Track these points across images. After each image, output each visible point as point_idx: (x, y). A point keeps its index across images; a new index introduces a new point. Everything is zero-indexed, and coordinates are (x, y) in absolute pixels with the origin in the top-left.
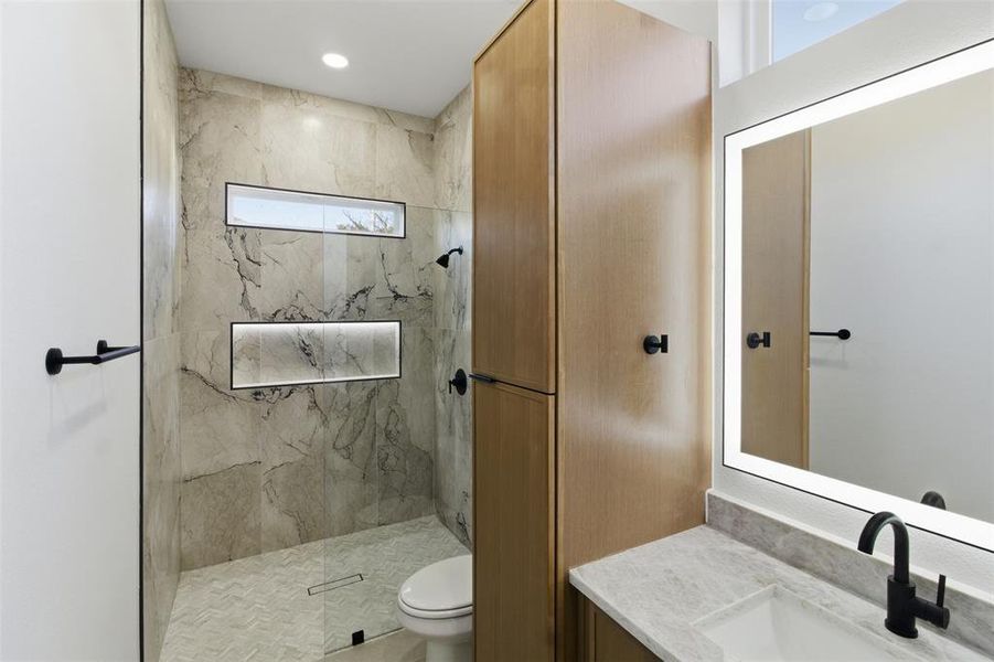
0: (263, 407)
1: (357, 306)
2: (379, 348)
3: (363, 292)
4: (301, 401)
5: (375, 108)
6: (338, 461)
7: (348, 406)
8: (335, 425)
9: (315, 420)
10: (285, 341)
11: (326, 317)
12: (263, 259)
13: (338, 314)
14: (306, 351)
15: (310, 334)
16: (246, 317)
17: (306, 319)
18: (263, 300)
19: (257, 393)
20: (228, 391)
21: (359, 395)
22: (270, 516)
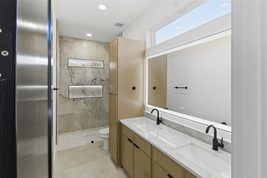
0: (75, 102)
1: (94, 82)
2: (98, 90)
3: (95, 79)
4: (82, 101)
5: (97, 42)
6: (90, 114)
7: (92, 102)
8: (89, 106)
9: (85, 105)
10: (79, 89)
11: (88, 84)
12: (75, 73)
13: (90, 84)
14: (83, 91)
15: (84, 88)
16: (72, 84)
17: (83, 85)
18: (75, 81)
19: (74, 99)
20: (68, 99)
21: (94, 100)
22: (76, 124)
